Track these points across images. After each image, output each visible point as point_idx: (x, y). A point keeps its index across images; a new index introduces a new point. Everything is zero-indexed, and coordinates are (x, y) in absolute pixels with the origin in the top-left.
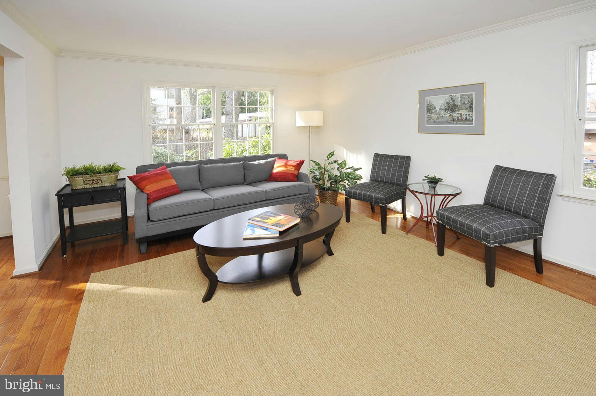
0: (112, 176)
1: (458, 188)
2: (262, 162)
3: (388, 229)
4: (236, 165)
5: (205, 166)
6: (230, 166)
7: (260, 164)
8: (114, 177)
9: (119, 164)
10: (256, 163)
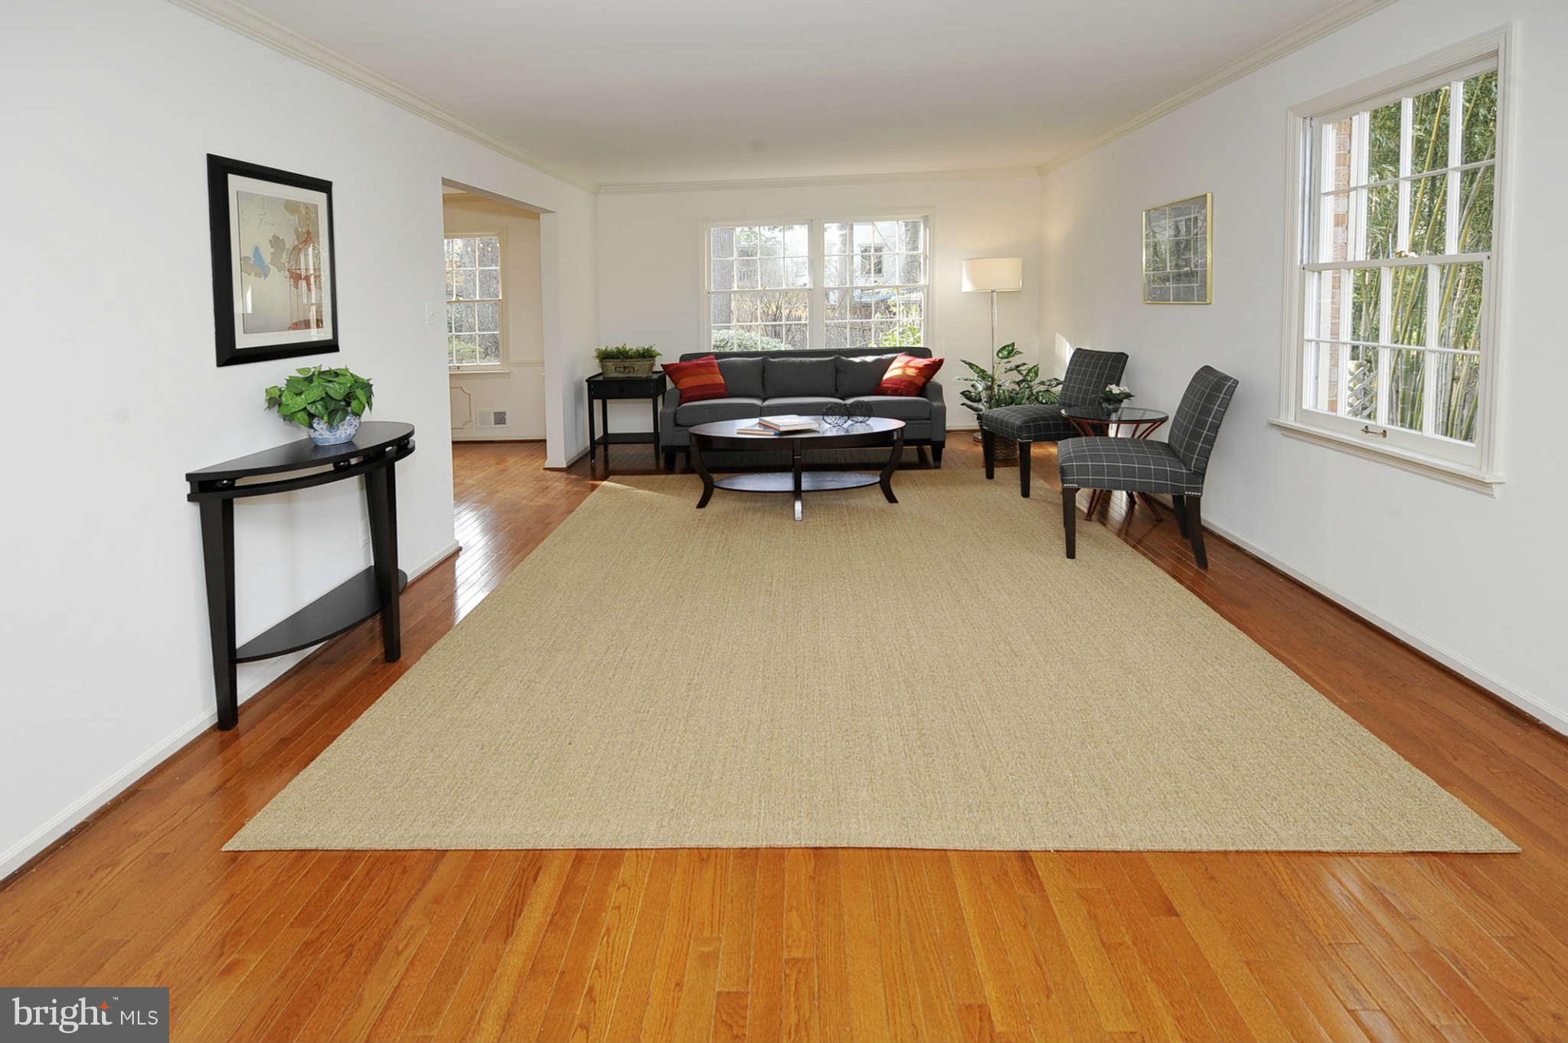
0: (646, 363)
1: (1163, 413)
2: (870, 359)
3: (1032, 492)
4: (821, 361)
5: (772, 360)
6: (812, 362)
7: (864, 363)
8: (647, 367)
9: (657, 349)
10: (857, 360)
